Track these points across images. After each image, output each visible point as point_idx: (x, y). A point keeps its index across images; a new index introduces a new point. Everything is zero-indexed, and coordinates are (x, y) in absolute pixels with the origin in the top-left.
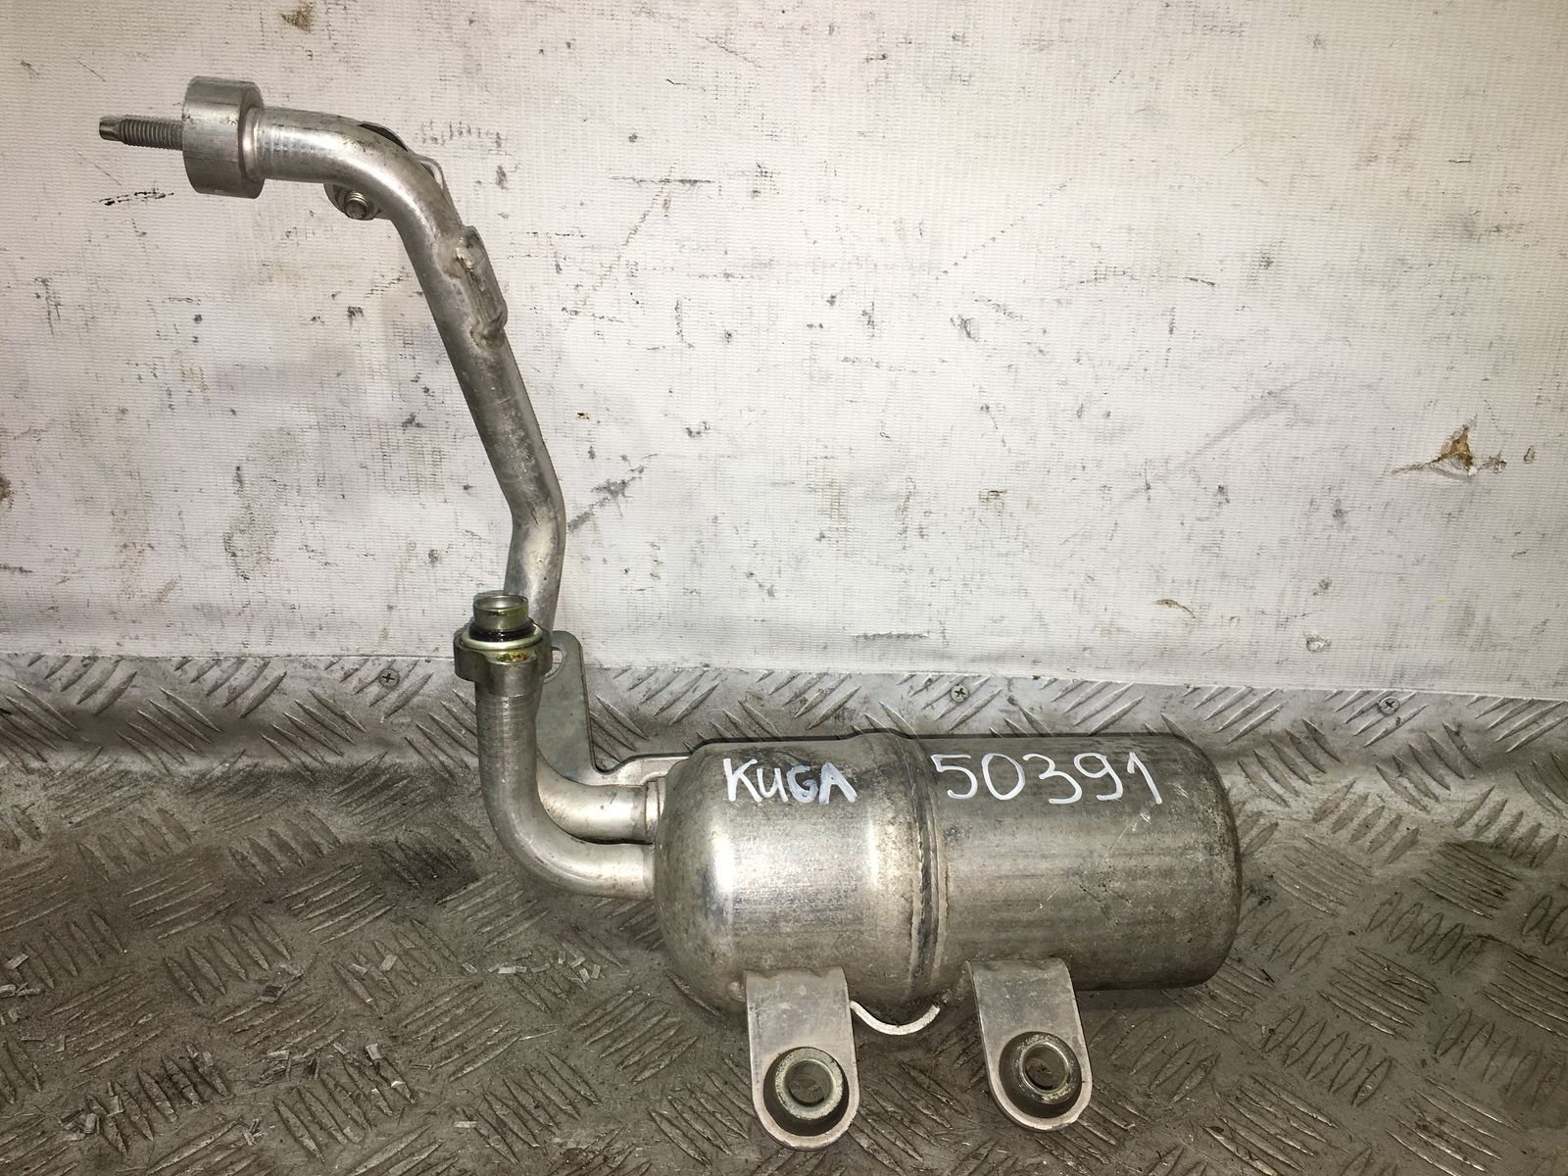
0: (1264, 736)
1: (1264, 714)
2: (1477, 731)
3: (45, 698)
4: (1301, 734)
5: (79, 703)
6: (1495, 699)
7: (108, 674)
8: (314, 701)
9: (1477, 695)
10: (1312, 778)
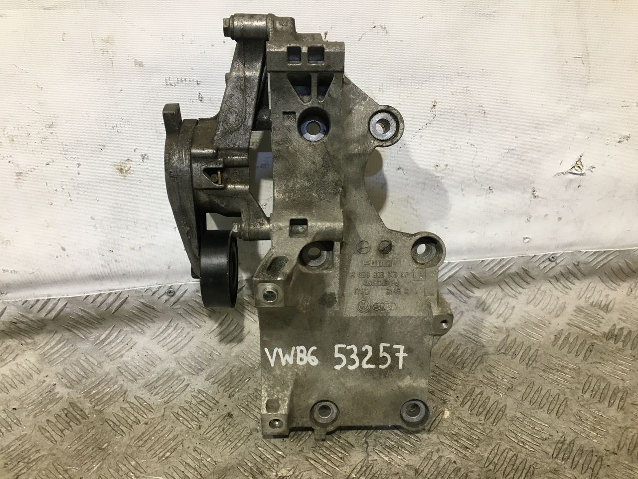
0: (509, 274)
1: (508, 266)
2: (585, 264)
3: (30, 316)
4: (521, 272)
5: (45, 316)
6: (592, 252)
7: (56, 304)
8: (141, 304)
9: (585, 251)
10: (525, 287)
